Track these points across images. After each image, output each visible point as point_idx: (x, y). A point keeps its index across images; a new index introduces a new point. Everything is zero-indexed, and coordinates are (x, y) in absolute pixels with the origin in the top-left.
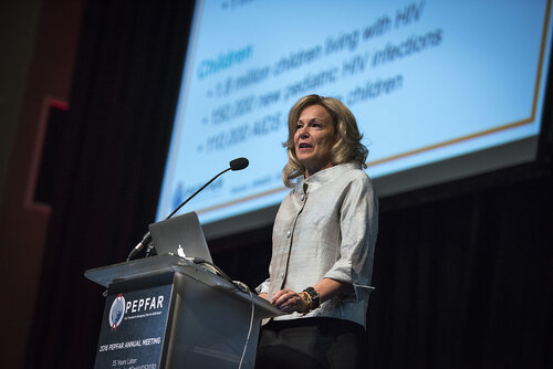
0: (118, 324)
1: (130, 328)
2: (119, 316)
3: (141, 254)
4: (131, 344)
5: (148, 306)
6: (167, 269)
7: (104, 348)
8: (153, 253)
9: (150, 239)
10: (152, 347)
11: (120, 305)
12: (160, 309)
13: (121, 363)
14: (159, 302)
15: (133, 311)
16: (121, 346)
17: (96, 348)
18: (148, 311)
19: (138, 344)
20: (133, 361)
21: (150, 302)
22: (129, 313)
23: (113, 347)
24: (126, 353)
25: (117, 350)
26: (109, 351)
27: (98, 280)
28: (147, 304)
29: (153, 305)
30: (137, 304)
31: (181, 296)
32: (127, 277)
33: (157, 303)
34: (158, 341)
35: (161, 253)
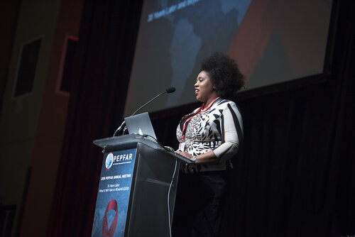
0: (110, 167)
1: (115, 170)
2: (110, 163)
3: (120, 133)
4: (116, 177)
5: (125, 159)
6: (131, 141)
7: (103, 179)
8: (127, 132)
9: (125, 125)
10: (127, 179)
11: (110, 158)
12: (127, 161)
13: (112, 186)
14: (130, 157)
15: (117, 161)
16: (112, 178)
17: (99, 178)
18: (125, 161)
19: (120, 177)
20: (118, 185)
21: (126, 156)
22: (115, 162)
23: (108, 178)
24: (114, 182)
25: (110, 180)
26: (106, 180)
27: (100, 145)
28: (124, 157)
29: (127, 158)
30: (119, 157)
31: (142, 155)
32: (114, 144)
33: (129, 157)
34: (129, 176)
35: (130, 133)
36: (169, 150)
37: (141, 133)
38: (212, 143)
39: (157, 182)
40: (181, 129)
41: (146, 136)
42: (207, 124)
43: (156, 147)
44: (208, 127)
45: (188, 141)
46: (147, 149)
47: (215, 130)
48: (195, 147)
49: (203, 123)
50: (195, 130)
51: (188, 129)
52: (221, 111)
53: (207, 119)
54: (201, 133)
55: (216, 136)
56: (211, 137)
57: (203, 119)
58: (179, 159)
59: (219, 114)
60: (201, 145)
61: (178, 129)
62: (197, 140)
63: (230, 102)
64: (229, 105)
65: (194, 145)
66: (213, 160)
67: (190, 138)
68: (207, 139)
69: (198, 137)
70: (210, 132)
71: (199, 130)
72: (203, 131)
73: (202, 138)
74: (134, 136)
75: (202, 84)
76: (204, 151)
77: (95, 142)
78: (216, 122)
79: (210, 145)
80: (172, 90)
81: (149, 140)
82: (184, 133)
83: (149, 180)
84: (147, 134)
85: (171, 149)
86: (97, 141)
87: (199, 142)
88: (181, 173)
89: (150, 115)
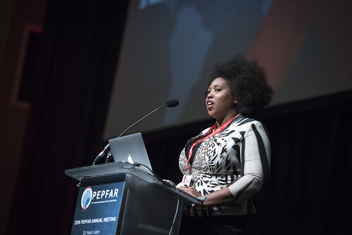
0: (87, 206)
1: (94, 210)
2: (88, 201)
3: (102, 161)
4: (96, 221)
5: (108, 196)
6: (118, 171)
7: (77, 222)
8: (112, 160)
10: (110, 223)
11: (88, 195)
12: (115, 198)
13: (89, 233)
14: (116, 193)
15: (98, 198)
16: (89, 221)
17: (72, 222)
18: (108, 199)
19: (101, 220)
20: (97, 232)
21: (109, 193)
22: (95, 199)
23: (84, 222)
24: (92, 227)
25: (86, 224)
26: (81, 225)
27: (74, 176)
28: (107, 194)
29: (111, 195)
30: (101, 193)
31: (131, 190)
32: (93, 175)
33: (114, 193)
34: (114, 219)
35: (117, 161)
36: (169, 185)
37: (130, 160)
38: (229, 178)
39: (151, 228)
40: (187, 156)
41: (138, 165)
42: (224, 150)
43: (151, 180)
44: (225, 154)
45: (195, 172)
46: (138, 183)
47: (234, 159)
48: (206, 182)
49: (219, 150)
50: (207, 158)
51: (196, 157)
52: (243, 133)
53: (223, 143)
54: (215, 162)
55: (235, 168)
56: (228, 169)
57: (218, 144)
58: (181, 198)
59: (239, 136)
60: (214, 180)
61: (182, 156)
62: (208, 171)
63: (255, 122)
64: (253, 126)
65: (205, 179)
66: (228, 200)
67: (199, 169)
68: (223, 171)
69: (211, 168)
70: (228, 161)
71: (212, 158)
72: (218, 159)
73: (216, 171)
74: (121, 165)
75: (219, 95)
76: (218, 188)
77: (68, 172)
78: (236, 147)
79: (227, 180)
80: (174, 104)
81: (142, 171)
82: (191, 161)
83: (140, 226)
84: (139, 162)
85: (171, 183)
86: (70, 170)
87: (212, 175)
88: (185, 217)
89: (145, 136)
